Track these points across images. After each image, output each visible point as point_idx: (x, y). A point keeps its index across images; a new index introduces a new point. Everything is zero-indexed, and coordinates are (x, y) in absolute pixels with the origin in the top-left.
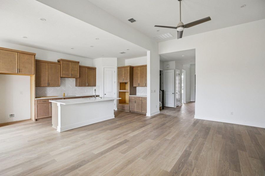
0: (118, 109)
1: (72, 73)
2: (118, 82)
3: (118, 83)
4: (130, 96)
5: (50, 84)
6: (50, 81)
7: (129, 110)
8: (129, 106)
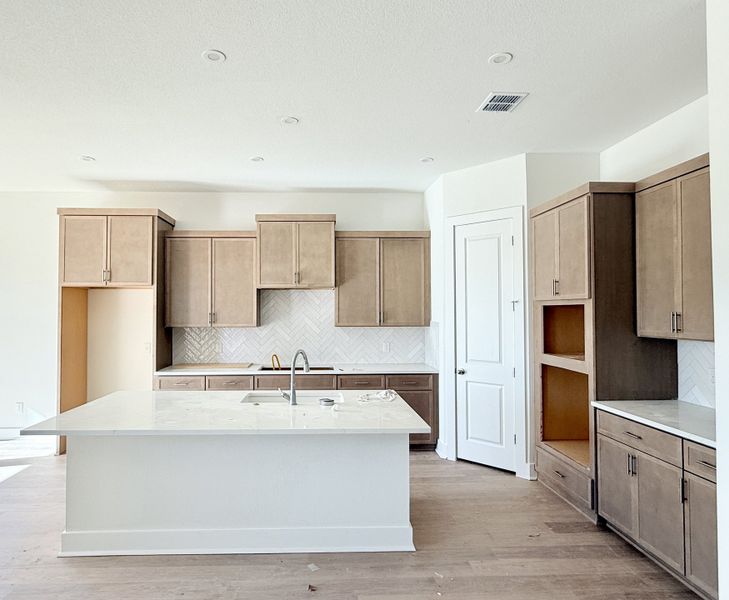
1: (303, 268)
2: (534, 304)
3: (535, 307)
4: (593, 404)
5: (220, 316)
6: (218, 307)
7: (590, 507)
8: (592, 481)
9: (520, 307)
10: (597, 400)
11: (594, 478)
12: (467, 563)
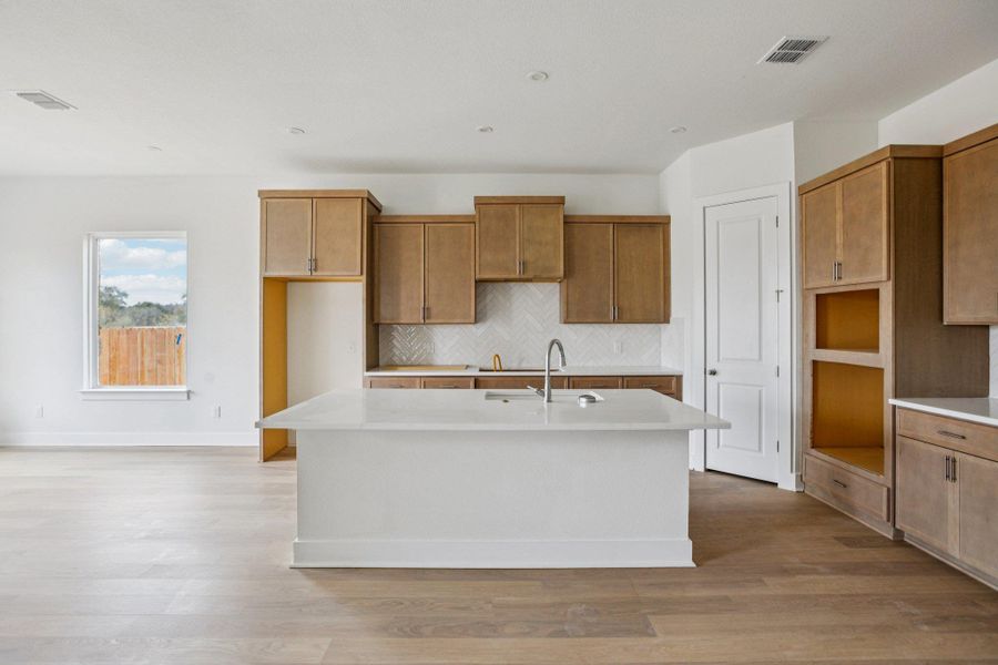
0: (800, 479)
1: (529, 256)
2: (804, 292)
3: (804, 297)
4: (892, 401)
5: (434, 311)
6: (432, 302)
7: (885, 519)
8: (888, 490)
9: (785, 297)
10: (896, 396)
11: (890, 486)
12: (761, 581)
